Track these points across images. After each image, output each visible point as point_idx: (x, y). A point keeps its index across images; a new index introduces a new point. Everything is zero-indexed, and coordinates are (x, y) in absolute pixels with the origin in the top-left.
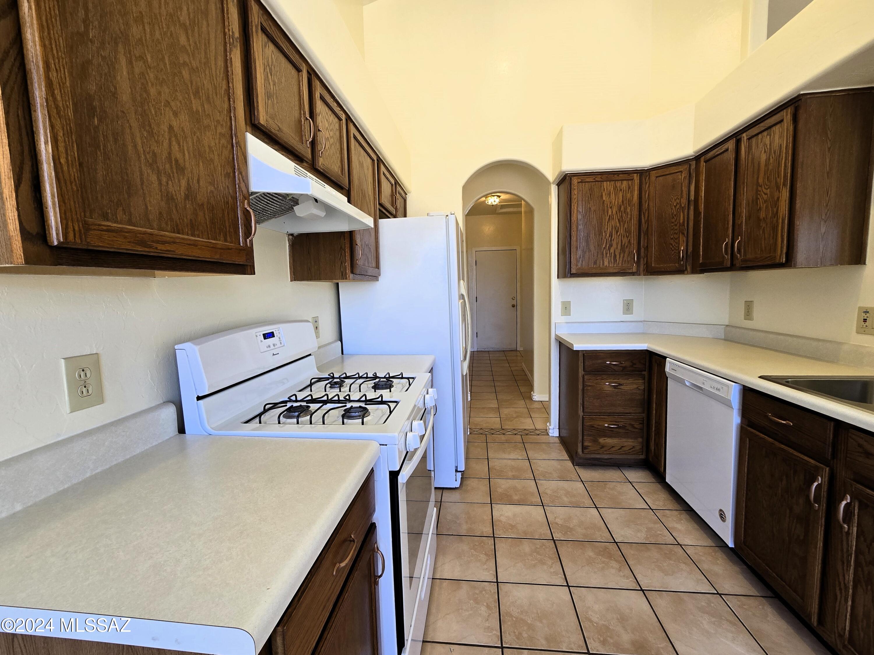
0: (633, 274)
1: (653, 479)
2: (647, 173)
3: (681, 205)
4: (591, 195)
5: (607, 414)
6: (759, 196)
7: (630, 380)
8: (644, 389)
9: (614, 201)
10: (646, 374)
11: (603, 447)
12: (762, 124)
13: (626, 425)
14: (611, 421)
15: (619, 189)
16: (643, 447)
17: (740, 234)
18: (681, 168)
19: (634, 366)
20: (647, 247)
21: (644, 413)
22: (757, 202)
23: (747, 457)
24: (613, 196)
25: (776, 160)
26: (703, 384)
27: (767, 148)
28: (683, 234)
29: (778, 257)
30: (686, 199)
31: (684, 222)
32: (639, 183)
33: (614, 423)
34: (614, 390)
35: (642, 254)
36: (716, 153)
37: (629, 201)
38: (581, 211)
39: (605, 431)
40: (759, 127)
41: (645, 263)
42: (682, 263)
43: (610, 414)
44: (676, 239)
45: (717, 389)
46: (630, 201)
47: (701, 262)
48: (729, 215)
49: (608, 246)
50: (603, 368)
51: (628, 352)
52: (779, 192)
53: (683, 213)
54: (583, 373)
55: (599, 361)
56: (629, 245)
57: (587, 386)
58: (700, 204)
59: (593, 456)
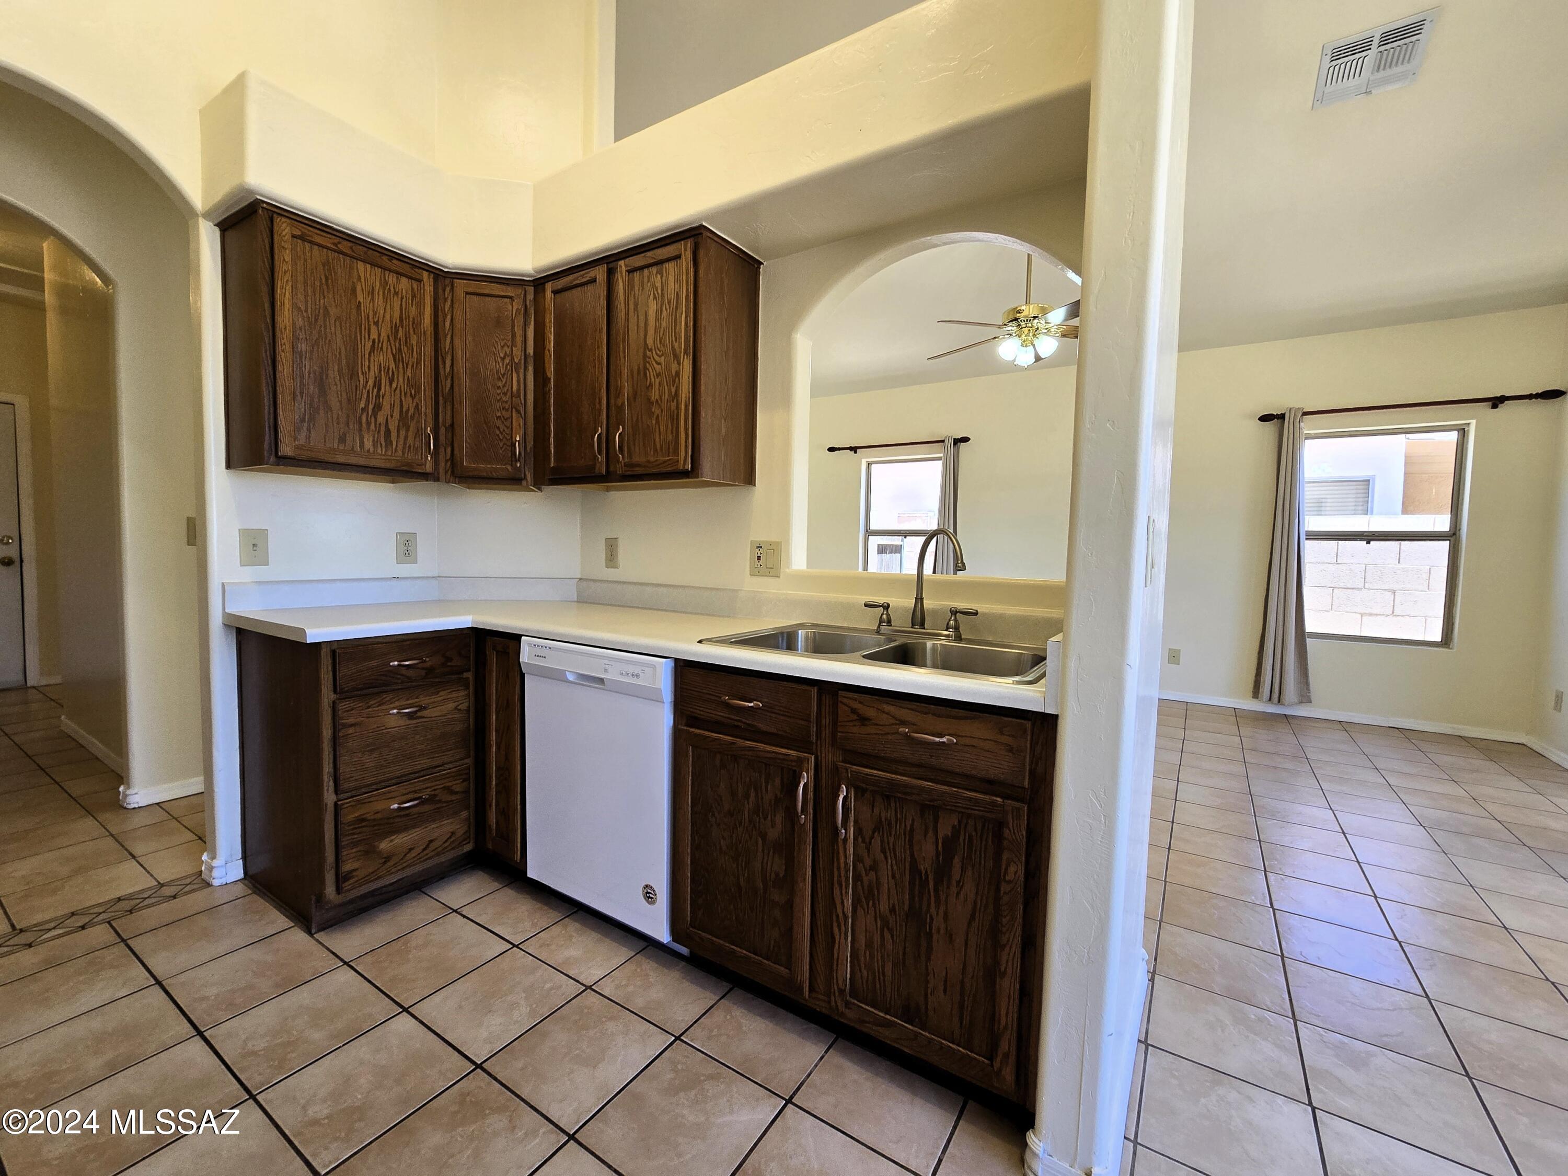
0: (425, 476)
1: (496, 884)
2: (448, 281)
3: (512, 359)
4: (327, 279)
5: (393, 781)
6: (647, 364)
7: (441, 693)
8: (469, 707)
9: (382, 312)
10: (471, 677)
11: (388, 859)
12: (649, 254)
13: (436, 792)
14: (404, 795)
15: (392, 289)
16: (469, 827)
17: (620, 422)
18: (510, 291)
19: (449, 664)
20: (452, 425)
21: (468, 756)
22: (645, 374)
23: (690, 778)
24: (379, 300)
25: (672, 315)
26: (606, 671)
27: (658, 293)
28: (518, 412)
29: (682, 462)
30: (522, 350)
31: (519, 390)
32: (432, 294)
33: (411, 796)
34: (408, 722)
35: (442, 438)
36: (574, 280)
37: (413, 323)
38: (303, 308)
39: (392, 821)
40: (644, 256)
41: (448, 457)
42: (518, 465)
43: (400, 780)
44: (506, 420)
45: (632, 675)
46: (417, 324)
47: (552, 465)
48: (600, 390)
49: (371, 407)
50: (383, 678)
51: (434, 635)
52: (679, 364)
53: (518, 373)
54: (333, 696)
55: (374, 663)
56: (417, 415)
57: (345, 726)
58: (547, 365)
59: (364, 890)
